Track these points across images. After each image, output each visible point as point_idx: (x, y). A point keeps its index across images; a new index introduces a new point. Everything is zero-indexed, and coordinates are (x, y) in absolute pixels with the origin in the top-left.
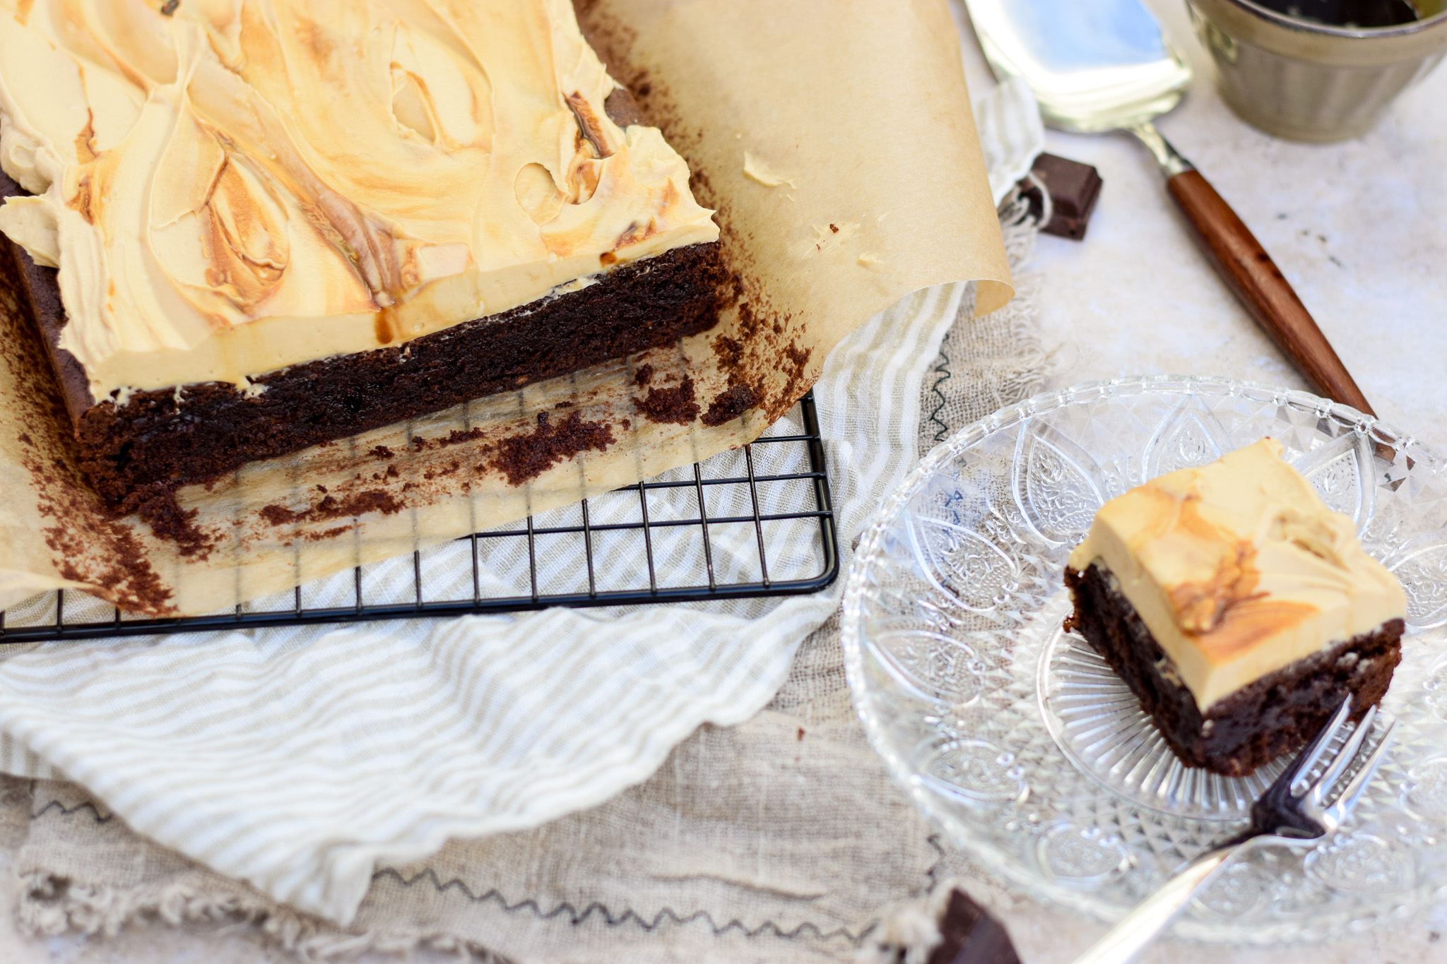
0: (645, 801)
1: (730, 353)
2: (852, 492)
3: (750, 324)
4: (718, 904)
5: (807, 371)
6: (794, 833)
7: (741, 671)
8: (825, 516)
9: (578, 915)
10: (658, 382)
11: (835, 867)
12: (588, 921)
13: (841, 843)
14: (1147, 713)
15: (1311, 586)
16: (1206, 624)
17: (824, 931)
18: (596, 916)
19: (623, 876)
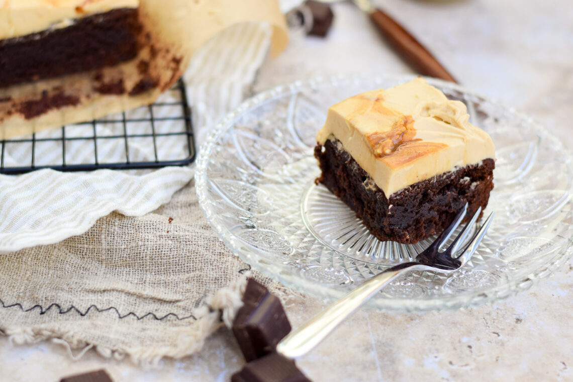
0: (86, 259)
1: (144, 67)
2: (204, 124)
3: (154, 53)
4: (122, 304)
5: (182, 66)
6: (166, 272)
7: (140, 196)
8: (190, 134)
9: (44, 310)
10: (107, 79)
11: (188, 286)
12: (48, 312)
13: (192, 274)
14: (361, 219)
15: (444, 137)
16: (388, 151)
17: (180, 317)
18: (54, 310)
19: (70, 290)
